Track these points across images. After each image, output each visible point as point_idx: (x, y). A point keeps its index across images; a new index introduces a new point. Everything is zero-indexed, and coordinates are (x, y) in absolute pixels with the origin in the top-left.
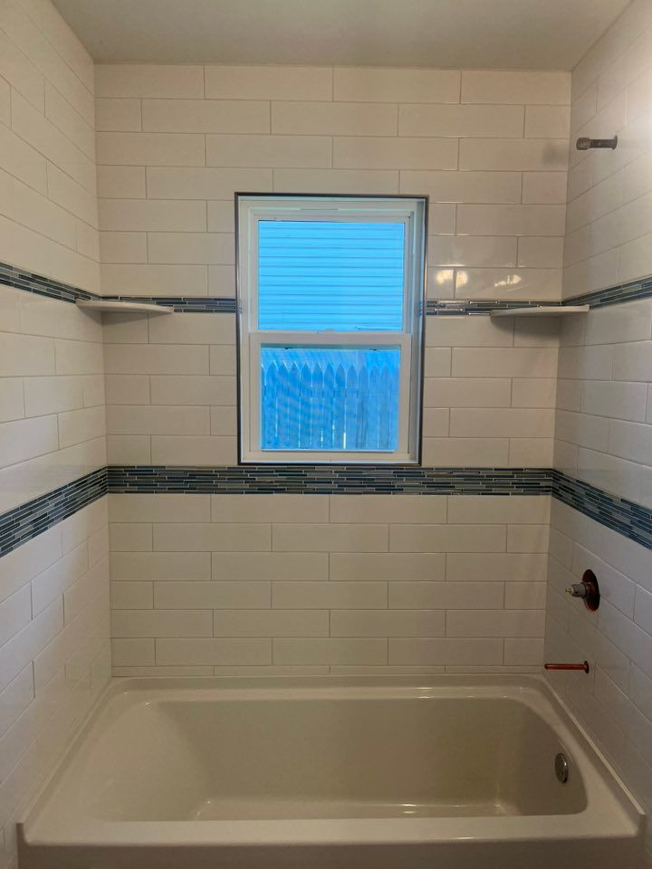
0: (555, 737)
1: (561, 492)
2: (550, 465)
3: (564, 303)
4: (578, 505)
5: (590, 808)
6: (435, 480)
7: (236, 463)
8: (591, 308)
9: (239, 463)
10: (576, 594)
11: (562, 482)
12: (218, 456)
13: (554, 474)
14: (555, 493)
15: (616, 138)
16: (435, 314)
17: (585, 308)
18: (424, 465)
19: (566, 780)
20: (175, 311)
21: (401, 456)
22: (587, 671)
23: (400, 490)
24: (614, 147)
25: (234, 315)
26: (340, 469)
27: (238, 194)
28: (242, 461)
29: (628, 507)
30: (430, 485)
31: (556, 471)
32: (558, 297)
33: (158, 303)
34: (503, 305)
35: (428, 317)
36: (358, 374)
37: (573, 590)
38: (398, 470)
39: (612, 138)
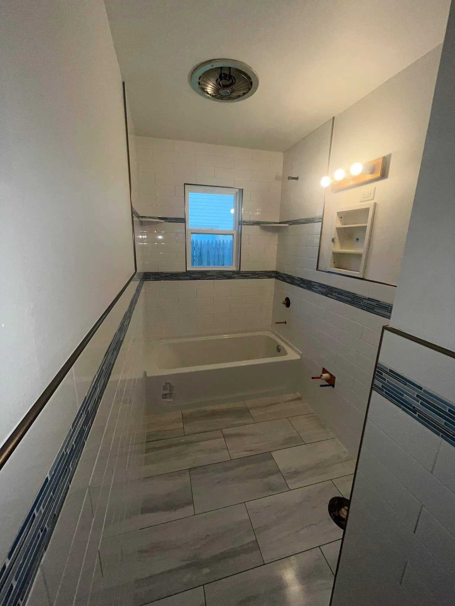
0: (276, 342)
1: (278, 277)
2: (275, 270)
3: (280, 223)
4: (284, 280)
5: (288, 354)
6: (244, 275)
7: (185, 270)
8: (289, 225)
9: (186, 271)
10: (284, 304)
11: (279, 275)
12: (180, 269)
13: (276, 272)
14: (276, 278)
15: (298, 177)
16: (244, 225)
17: (287, 225)
18: (241, 270)
19: (280, 351)
20: (165, 222)
21: (233, 268)
22: (286, 323)
23: (234, 278)
24: (297, 180)
25: (184, 224)
26: (217, 272)
27: (185, 184)
28: (187, 270)
29: (299, 279)
30: (243, 276)
31: (277, 271)
32: (278, 221)
33: (160, 219)
34: (264, 223)
35: (242, 226)
36: (222, 243)
37: (283, 303)
38: (233, 272)
39: (297, 177)
